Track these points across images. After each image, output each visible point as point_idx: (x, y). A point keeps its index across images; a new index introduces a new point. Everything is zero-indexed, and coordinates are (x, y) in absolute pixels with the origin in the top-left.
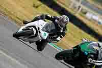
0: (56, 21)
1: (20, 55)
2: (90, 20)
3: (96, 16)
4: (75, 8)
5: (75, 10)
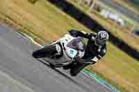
0: (93, 38)
1: (5, 64)
2: (105, 20)
3: (114, 14)
4: (86, 3)
5: (86, 6)
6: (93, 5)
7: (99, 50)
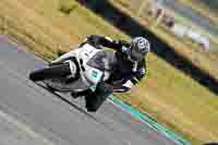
6: (161, 17)
7: (135, 70)
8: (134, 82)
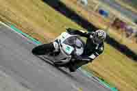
8: (96, 56)
